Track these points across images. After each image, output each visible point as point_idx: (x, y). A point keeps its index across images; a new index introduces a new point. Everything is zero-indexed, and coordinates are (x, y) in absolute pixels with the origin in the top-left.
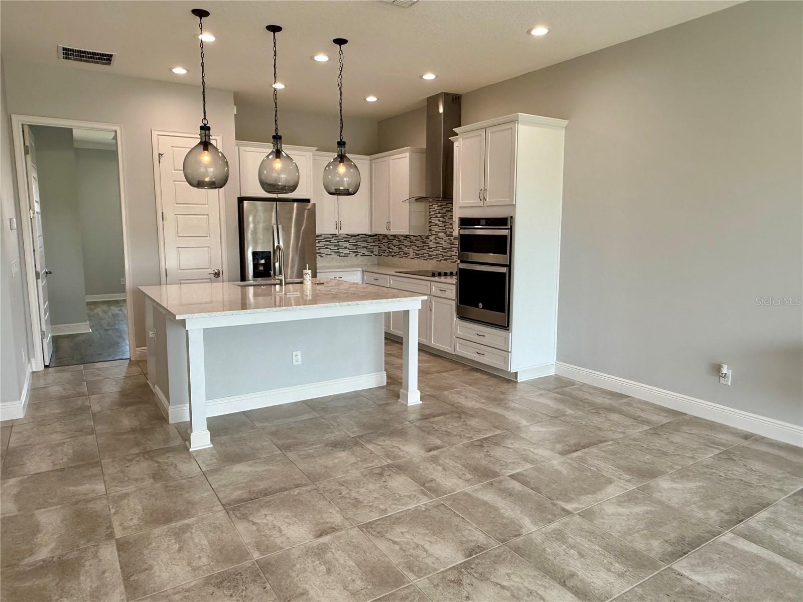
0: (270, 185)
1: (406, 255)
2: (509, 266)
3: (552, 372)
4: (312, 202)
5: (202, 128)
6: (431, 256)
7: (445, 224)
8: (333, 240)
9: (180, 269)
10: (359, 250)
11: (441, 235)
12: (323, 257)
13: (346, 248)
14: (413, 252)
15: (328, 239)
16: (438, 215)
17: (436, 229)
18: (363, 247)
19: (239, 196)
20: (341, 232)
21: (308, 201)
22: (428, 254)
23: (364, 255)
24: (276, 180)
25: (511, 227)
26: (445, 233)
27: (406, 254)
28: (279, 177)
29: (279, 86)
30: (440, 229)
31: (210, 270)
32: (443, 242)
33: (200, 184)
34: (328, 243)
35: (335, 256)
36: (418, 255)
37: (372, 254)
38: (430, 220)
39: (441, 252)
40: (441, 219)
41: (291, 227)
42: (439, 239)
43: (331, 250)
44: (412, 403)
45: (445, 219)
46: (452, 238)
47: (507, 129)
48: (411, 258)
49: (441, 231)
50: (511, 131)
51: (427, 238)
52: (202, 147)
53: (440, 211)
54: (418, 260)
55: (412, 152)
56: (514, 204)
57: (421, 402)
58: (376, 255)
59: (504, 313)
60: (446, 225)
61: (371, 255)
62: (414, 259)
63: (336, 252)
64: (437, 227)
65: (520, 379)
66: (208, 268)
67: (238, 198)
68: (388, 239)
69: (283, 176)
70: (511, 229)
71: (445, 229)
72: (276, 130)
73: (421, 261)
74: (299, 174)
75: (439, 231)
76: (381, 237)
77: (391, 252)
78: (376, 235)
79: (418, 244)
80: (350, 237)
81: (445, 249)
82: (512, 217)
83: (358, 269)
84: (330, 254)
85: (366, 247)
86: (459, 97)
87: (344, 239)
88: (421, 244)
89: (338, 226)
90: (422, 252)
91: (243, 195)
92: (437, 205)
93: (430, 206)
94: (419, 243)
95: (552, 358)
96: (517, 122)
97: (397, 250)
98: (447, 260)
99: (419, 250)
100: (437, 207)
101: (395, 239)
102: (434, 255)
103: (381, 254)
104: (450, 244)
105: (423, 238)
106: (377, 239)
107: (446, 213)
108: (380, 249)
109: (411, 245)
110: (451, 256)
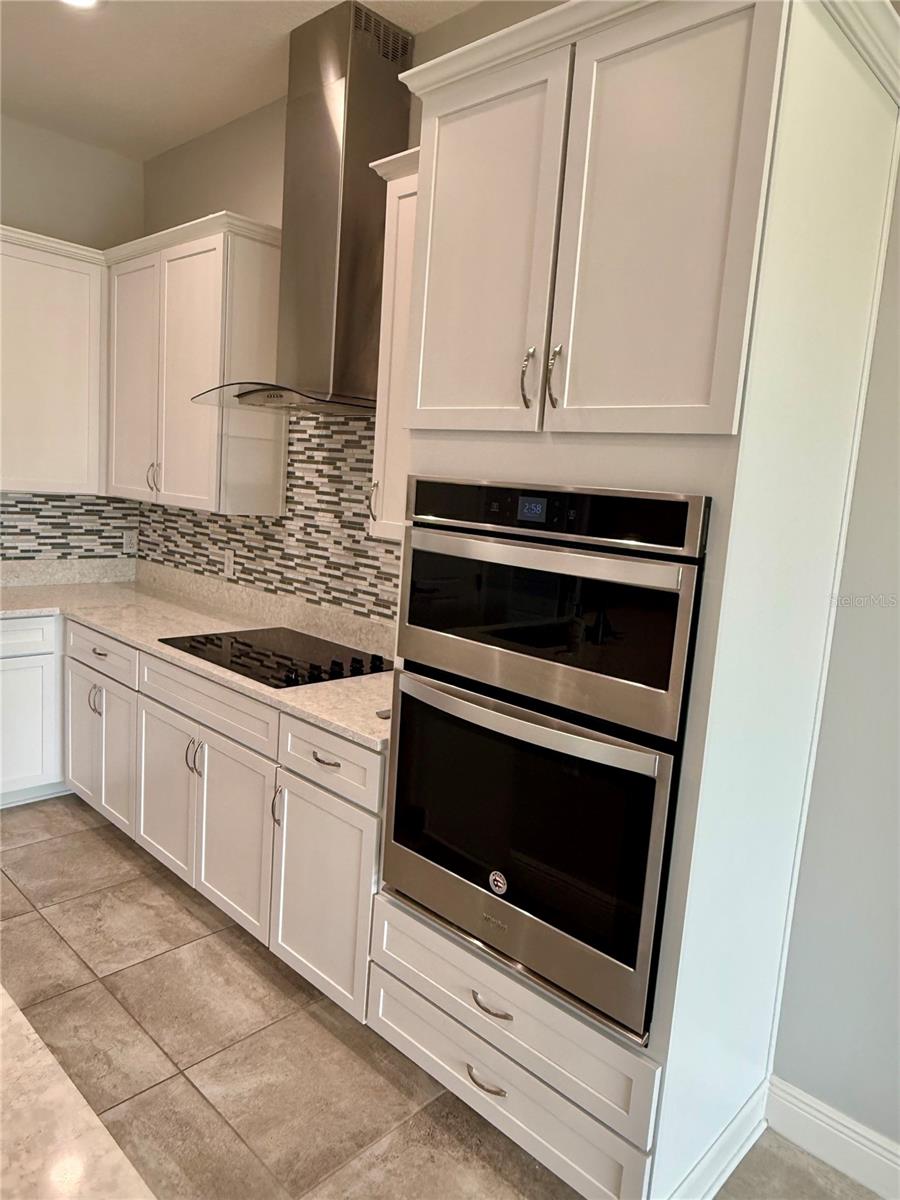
1: (215, 568)
2: (675, 750)
6: (290, 581)
7: (340, 486)
11: (324, 520)
13: (26, 532)
14: (235, 563)
16: (315, 453)
17: (310, 499)
18: (89, 532)
20: (10, 484)
22: (281, 573)
23: (89, 555)
25: (703, 550)
26: (338, 515)
27: (214, 563)
30: (319, 501)
32: (329, 543)
36: (249, 572)
37: (118, 554)
38: (290, 469)
39: (322, 574)
40: (326, 469)
42: (317, 531)
45: (339, 468)
46: (360, 535)
48: (229, 580)
49: (324, 506)
51: (278, 523)
53: (323, 441)
54: (251, 590)
56: (735, 432)
58: (130, 556)
59: (632, 964)
60: (342, 491)
61: (115, 557)
62: (235, 582)
64: (314, 492)
70: (700, 562)
71: (338, 504)
73: (257, 594)
75: (318, 506)
77: (173, 553)
79: (250, 540)
80: (42, 500)
81: (337, 567)
82: (709, 500)
85: (98, 533)
87: (21, 506)
88: (259, 541)
90: (261, 565)
92: (313, 423)
93: (290, 423)
94: (251, 537)
97: (188, 549)
98: (340, 605)
99: (253, 559)
100: (316, 428)
101: (184, 516)
102: (298, 581)
103: (143, 555)
104: (355, 555)
105: (266, 524)
106: (136, 509)
107: (348, 452)
108: (141, 538)
109: (230, 539)
110: (354, 594)
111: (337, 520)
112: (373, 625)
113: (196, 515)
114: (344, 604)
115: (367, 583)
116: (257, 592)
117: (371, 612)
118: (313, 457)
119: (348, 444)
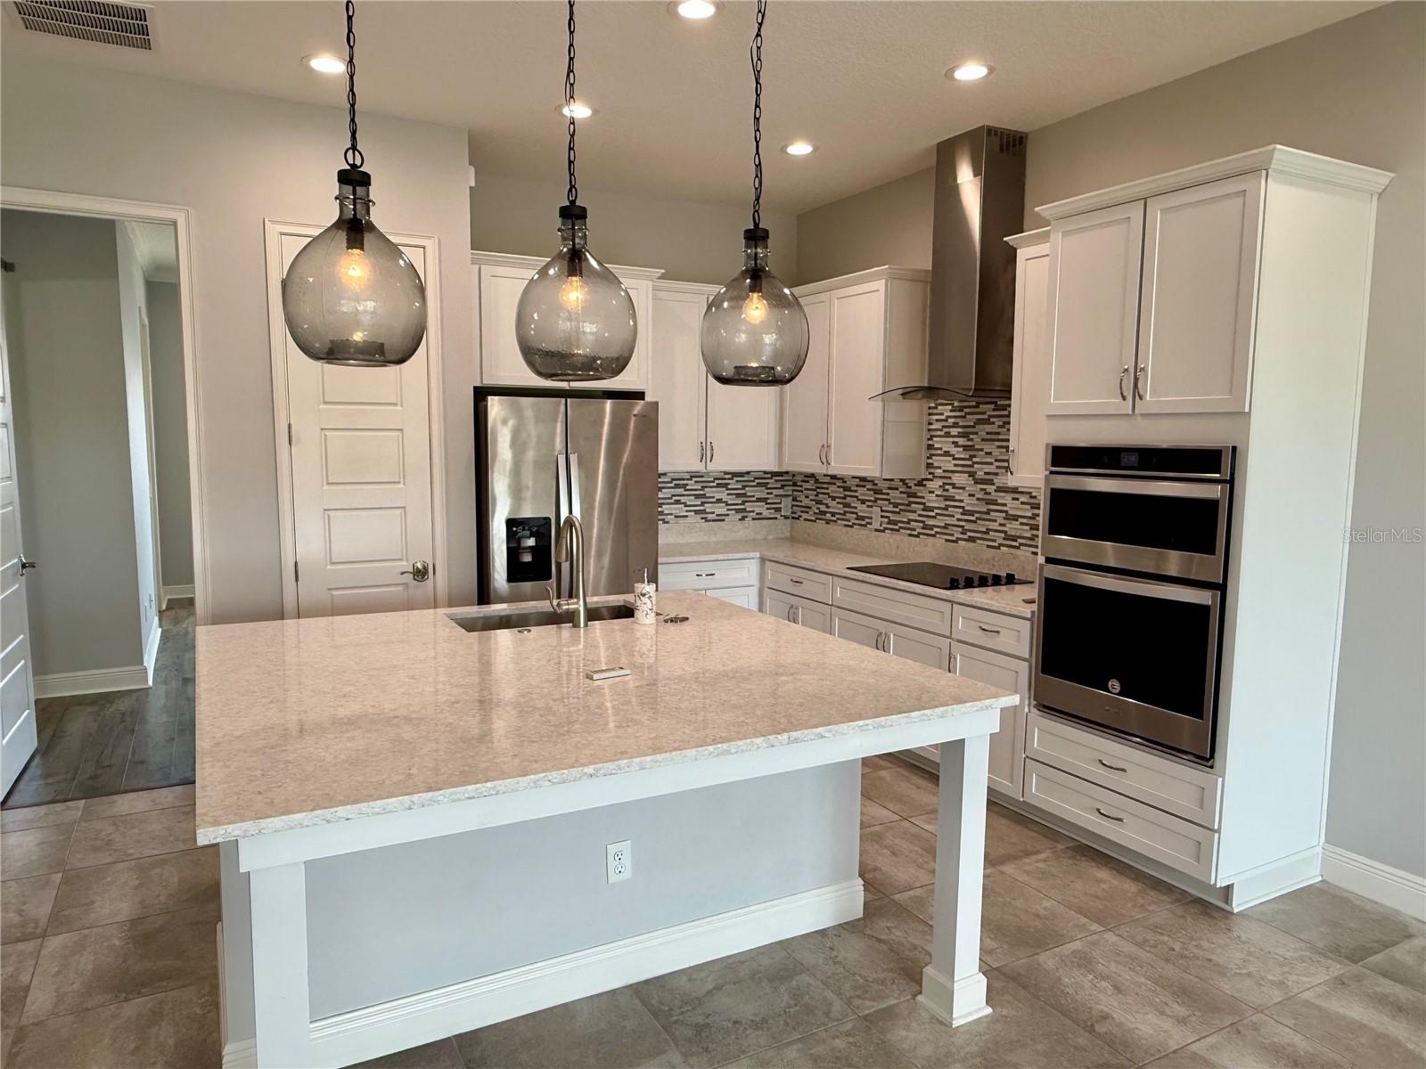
0: (549, 354)
1: (863, 522)
2: (1221, 588)
3: (1312, 876)
4: (648, 398)
5: (344, 177)
6: (931, 527)
7: (973, 453)
8: (691, 484)
9: (332, 563)
10: (748, 506)
11: (960, 479)
12: (668, 522)
13: (719, 501)
14: (882, 517)
15: (679, 482)
16: (951, 430)
17: (948, 464)
18: (759, 500)
19: (478, 385)
20: (711, 467)
21: (640, 395)
22: (923, 522)
23: (759, 517)
24: (568, 341)
25: (1232, 475)
26: (972, 475)
27: (863, 518)
28: (577, 332)
29: (579, 111)
30: (955, 465)
31: (405, 563)
32: (964, 496)
33: (335, 352)
34: (681, 491)
35: (694, 519)
36: (895, 523)
37: (778, 516)
38: (930, 442)
39: (958, 520)
40: (961, 441)
41: (599, 457)
42: (953, 488)
43: (686, 506)
44: (966, 1016)
45: (972, 440)
46: (991, 488)
47: (1228, 196)
48: (876, 530)
49: (959, 469)
50: (1241, 199)
51: (920, 484)
52: (342, 236)
53: (958, 420)
54: (896, 536)
55: (892, 278)
56: (1247, 410)
57: (989, 1010)
58: (786, 517)
59: (1201, 717)
60: (975, 456)
61: (776, 518)
62: (883, 531)
63: (696, 512)
64: (950, 458)
65: (1239, 904)
66: (401, 560)
67: (475, 387)
68: (817, 481)
69: (589, 328)
70: (1231, 482)
71: (972, 466)
72: (570, 190)
73: (902, 539)
74: (635, 322)
75: (955, 469)
76: (801, 478)
77: (824, 513)
78: (787, 473)
79: (894, 498)
80: (730, 476)
81: (972, 513)
82: (1234, 449)
83: (751, 555)
84: (687, 516)
85: (764, 500)
86: (1021, 138)
87: (717, 482)
88: (903, 499)
89: (706, 452)
90: (905, 516)
91: (489, 381)
92: (950, 407)
93: (930, 408)
94: (896, 496)
95: (1315, 838)
96: (1264, 172)
97: (839, 509)
98: (975, 542)
99: (899, 513)
100: (951, 411)
101: (835, 484)
102: (938, 527)
103: (796, 516)
104: (986, 503)
105: (909, 485)
106: (790, 480)
107: (979, 427)
108: (794, 503)
109: (877, 499)
110: (987, 533)
111: (971, 478)
112: (1004, 554)
113: (845, 482)
114: (978, 541)
115: (997, 524)
116: (902, 537)
117: (1000, 545)
118: (949, 433)
119: (979, 422)
